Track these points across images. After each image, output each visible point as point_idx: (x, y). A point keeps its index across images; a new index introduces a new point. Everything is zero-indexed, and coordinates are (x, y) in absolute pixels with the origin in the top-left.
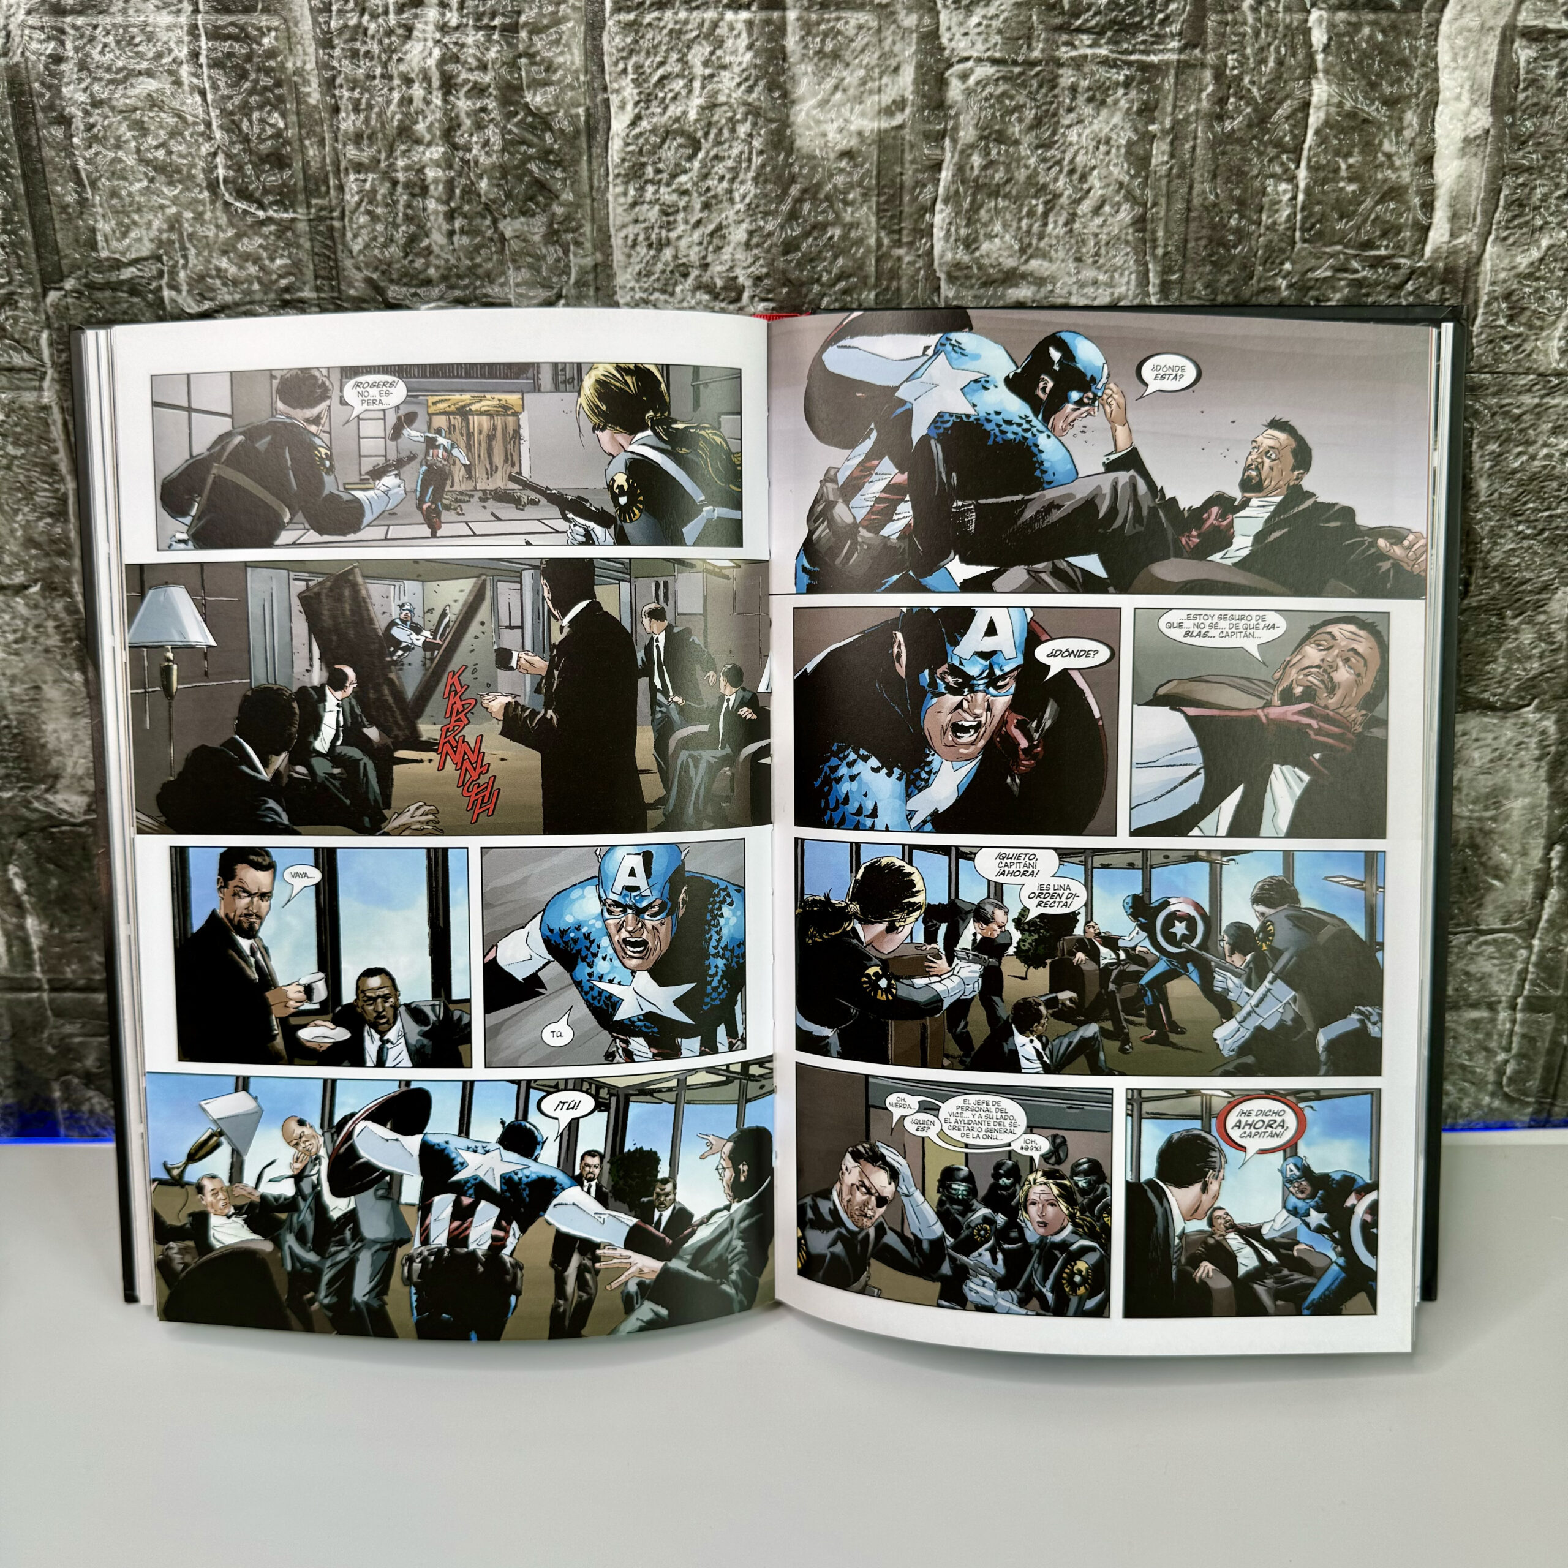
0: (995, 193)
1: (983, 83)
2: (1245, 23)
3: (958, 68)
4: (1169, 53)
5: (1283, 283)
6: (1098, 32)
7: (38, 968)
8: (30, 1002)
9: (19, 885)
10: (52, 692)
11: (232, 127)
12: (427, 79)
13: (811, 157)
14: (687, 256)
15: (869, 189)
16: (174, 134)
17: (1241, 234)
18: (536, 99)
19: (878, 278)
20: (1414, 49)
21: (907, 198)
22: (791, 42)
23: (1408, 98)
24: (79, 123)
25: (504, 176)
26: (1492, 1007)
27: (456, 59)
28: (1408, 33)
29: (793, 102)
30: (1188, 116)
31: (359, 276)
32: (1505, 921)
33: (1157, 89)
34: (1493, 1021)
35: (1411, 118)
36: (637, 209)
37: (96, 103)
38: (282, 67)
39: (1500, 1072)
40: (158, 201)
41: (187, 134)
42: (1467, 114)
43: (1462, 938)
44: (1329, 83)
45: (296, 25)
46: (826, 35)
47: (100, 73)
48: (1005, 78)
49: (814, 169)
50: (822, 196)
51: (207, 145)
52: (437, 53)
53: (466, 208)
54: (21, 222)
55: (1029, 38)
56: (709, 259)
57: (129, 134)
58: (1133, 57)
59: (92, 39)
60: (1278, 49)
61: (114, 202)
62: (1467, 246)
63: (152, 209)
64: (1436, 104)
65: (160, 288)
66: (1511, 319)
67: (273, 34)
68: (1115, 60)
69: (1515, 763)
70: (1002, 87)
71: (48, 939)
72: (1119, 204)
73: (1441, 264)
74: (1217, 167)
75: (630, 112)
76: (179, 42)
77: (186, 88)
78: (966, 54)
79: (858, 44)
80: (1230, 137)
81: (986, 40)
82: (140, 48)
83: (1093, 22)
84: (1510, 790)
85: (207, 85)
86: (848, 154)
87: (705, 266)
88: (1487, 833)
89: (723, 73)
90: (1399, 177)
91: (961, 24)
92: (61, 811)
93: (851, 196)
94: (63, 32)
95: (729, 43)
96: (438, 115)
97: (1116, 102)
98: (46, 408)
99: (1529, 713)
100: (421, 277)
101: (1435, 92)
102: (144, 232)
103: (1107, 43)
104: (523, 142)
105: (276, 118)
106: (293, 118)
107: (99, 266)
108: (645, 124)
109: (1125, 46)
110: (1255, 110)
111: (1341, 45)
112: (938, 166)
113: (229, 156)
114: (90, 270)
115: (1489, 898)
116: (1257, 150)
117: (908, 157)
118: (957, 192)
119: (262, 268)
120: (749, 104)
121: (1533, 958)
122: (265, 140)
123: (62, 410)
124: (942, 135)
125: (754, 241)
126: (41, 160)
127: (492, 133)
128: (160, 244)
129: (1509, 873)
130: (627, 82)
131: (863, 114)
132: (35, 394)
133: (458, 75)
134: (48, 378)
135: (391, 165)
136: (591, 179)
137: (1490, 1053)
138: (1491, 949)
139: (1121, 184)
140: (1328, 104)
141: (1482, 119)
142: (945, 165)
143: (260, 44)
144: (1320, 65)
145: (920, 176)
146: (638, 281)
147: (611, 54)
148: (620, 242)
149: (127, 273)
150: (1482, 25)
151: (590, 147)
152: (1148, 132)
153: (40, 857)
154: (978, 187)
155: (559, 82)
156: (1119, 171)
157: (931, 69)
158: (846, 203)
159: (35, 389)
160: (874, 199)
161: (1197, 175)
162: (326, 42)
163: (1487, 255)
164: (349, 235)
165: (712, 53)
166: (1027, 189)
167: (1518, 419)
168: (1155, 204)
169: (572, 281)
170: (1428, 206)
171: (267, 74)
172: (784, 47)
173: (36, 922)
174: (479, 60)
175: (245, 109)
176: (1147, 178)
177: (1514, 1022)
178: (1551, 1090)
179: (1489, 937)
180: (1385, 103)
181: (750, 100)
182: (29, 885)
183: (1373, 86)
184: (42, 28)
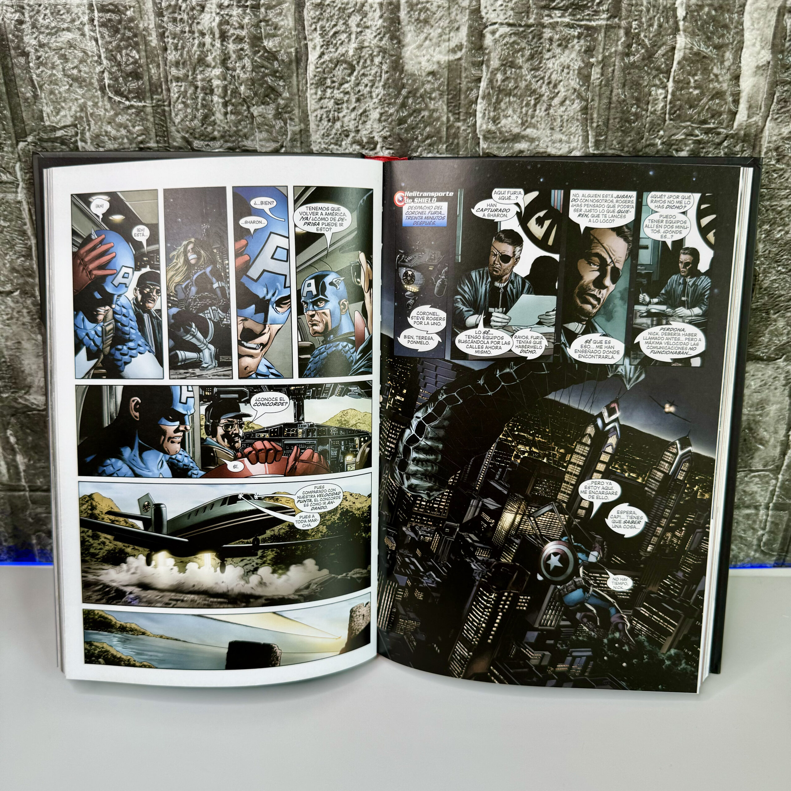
0: (509, 94)
1: (503, 36)
2: (642, 5)
3: (490, 28)
4: (601, 21)
5: (659, 142)
6: (565, 9)
7: (23, 480)
8: (20, 497)
9: (12, 440)
10: (26, 345)
11: (112, 58)
12: (212, 33)
13: (413, 75)
14: (348, 126)
15: (443, 92)
16: (81, 62)
17: (638, 116)
18: (269, 44)
19: (447, 138)
20: (731, 19)
21: (463, 97)
22: (403, 14)
23: (727, 45)
24: (32, 56)
25: (253, 84)
26: (757, 508)
27: (227, 23)
28: (728, 11)
29: (403, 46)
30: (611, 53)
31: (179, 135)
32: (765, 466)
33: (595, 40)
34: (757, 515)
35: (729, 55)
36: (322, 101)
37: (42, 45)
38: (137, 26)
39: (760, 540)
40: (73, 96)
41: (89, 61)
42: (759, 53)
43: (743, 474)
44: (686, 37)
45: (144, 4)
46: (421, 10)
47: (43, 29)
48: (514, 34)
49: (414, 81)
50: (418, 95)
51: (99, 67)
52: (218, 19)
53: (234, 100)
54: (4, 107)
55: (528, 12)
56: (360, 128)
57: (58, 62)
58: (582, 23)
59: (38, 12)
60: (659, 19)
61: (52, 96)
62: (756, 123)
63: (71, 100)
64: (742, 48)
65: (76, 141)
66: (778, 161)
67: (132, 9)
68: (573, 24)
69: (773, 387)
70: (513, 39)
71: (28, 466)
72: (574, 100)
73: (742, 132)
74: (626, 80)
75: (318, 51)
76: (84, 13)
77: (88, 37)
78: (494, 21)
79: (438, 15)
80: (633, 65)
81: (505, 14)
82: (64, 17)
83: (562, 4)
84: (769, 401)
85: (99, 36)
86: (432, 73)
87: (358, 131)
88: (757, 422)
89: (367, 30)
90: (721, 87)
91: (492, 5)
92: (33, 404)
93: (433, 95)
94: (23, 8)
95: (370, 15)
96: (218, 52)
97: (573, 47)
98: (20, 202)
99: (781, 362)
100: (211, 136)
101: (741, 42)
102: (68, 112)
103: (569, 15)
104: (263, 67)
105: (134, 53)
106: (143, 54)
107: (45, 129)
108: (326, 57)
109: (578, 17)
110: (646, 51)
111: (692, 16)
112: (479, 80)
113: (110, 73)
114: (41, 132)
115: (757, 454)
116: (647, 72)
117: (464, 75)
118: (489, 93)
119: (129, 131)
120: (381, 47)
121: (779, 484)
122: (128, 65)
123: (28, 203)
124: (482, 63)
125: (383, 118)
126: (14, 75)
127: (247, 62)
128: (76, 118)
129: (767, 442)
130: (317, 35)
131: (440, 52)
132: (14, 195)
133: (229, 30)
134: (20, 187)
135: (194, 78)
136: (298, 85)
137: (755, 530)
138: (757, 479)
139: (575, 90)
140: (685, 48)
141: (766, 56)
142: (483, 79)
143: (125, 15)
144: (681, 27)
145: (470, 85)
146: (323, 139)
147: (308, 21)
148: (313, 118)
149: (59, 134)
150: (768, 6)
151: (297, 69)
152: (589, 62)
153: (22, 426)
154: (500, 91)
155: (281, 35)
156: (575, 83)
157: (476, 29)
158: (431, 99)
159: (14, 192)
160: (446, 97)
161: (615, 85)
162: (160, 14)
163: (766, 128)
164: (173, 114)
165: (361, 20)
166: (526, 92)
167: (780, 213)
168: (593, 100)
169: (289, 138)
170: (736, 102)
171: (129, 30)
172: (399, 17)
173: (22, 458)
174: (239, 23)
175: (119, 49)
176: (588, 86)
177: (767, 515)
178: (785, 549)
179: (756, 474)
180: (715, 48)
181: (381, 45)
182: (18, 440)
183: (709, 38)
184: (12, 6)
